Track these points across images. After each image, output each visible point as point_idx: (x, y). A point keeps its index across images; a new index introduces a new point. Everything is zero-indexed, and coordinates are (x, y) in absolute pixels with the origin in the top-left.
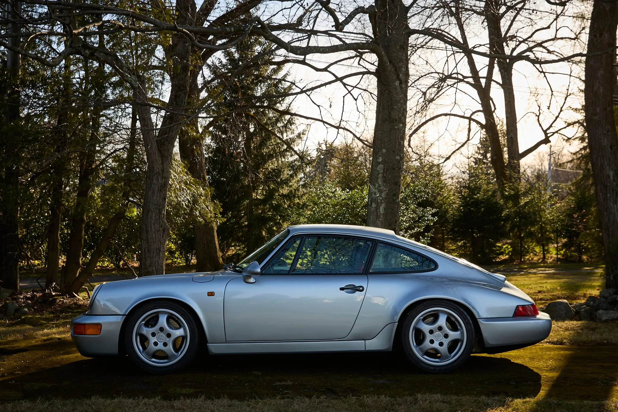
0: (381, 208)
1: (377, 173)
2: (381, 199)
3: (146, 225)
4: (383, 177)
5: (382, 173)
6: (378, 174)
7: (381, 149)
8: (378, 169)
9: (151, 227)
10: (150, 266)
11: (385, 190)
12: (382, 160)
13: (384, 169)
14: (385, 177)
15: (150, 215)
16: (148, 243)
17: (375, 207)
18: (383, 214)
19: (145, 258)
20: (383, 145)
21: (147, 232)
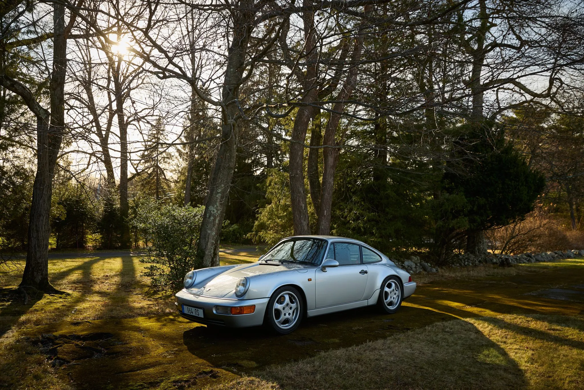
1: (216, 199)
2: (217, 214)
3: (36, 226)
4: (220, 201)
5: (219, 199)
7: (221, 185)
8: (217, 196)
9: (42, 228)
10: (40, 258)
12: (221, 191)
13: (221, 197)
15: (42, 218)
16: (38, 240)
19: (35, 252)
20: (222, 182)
21: (38, 231)
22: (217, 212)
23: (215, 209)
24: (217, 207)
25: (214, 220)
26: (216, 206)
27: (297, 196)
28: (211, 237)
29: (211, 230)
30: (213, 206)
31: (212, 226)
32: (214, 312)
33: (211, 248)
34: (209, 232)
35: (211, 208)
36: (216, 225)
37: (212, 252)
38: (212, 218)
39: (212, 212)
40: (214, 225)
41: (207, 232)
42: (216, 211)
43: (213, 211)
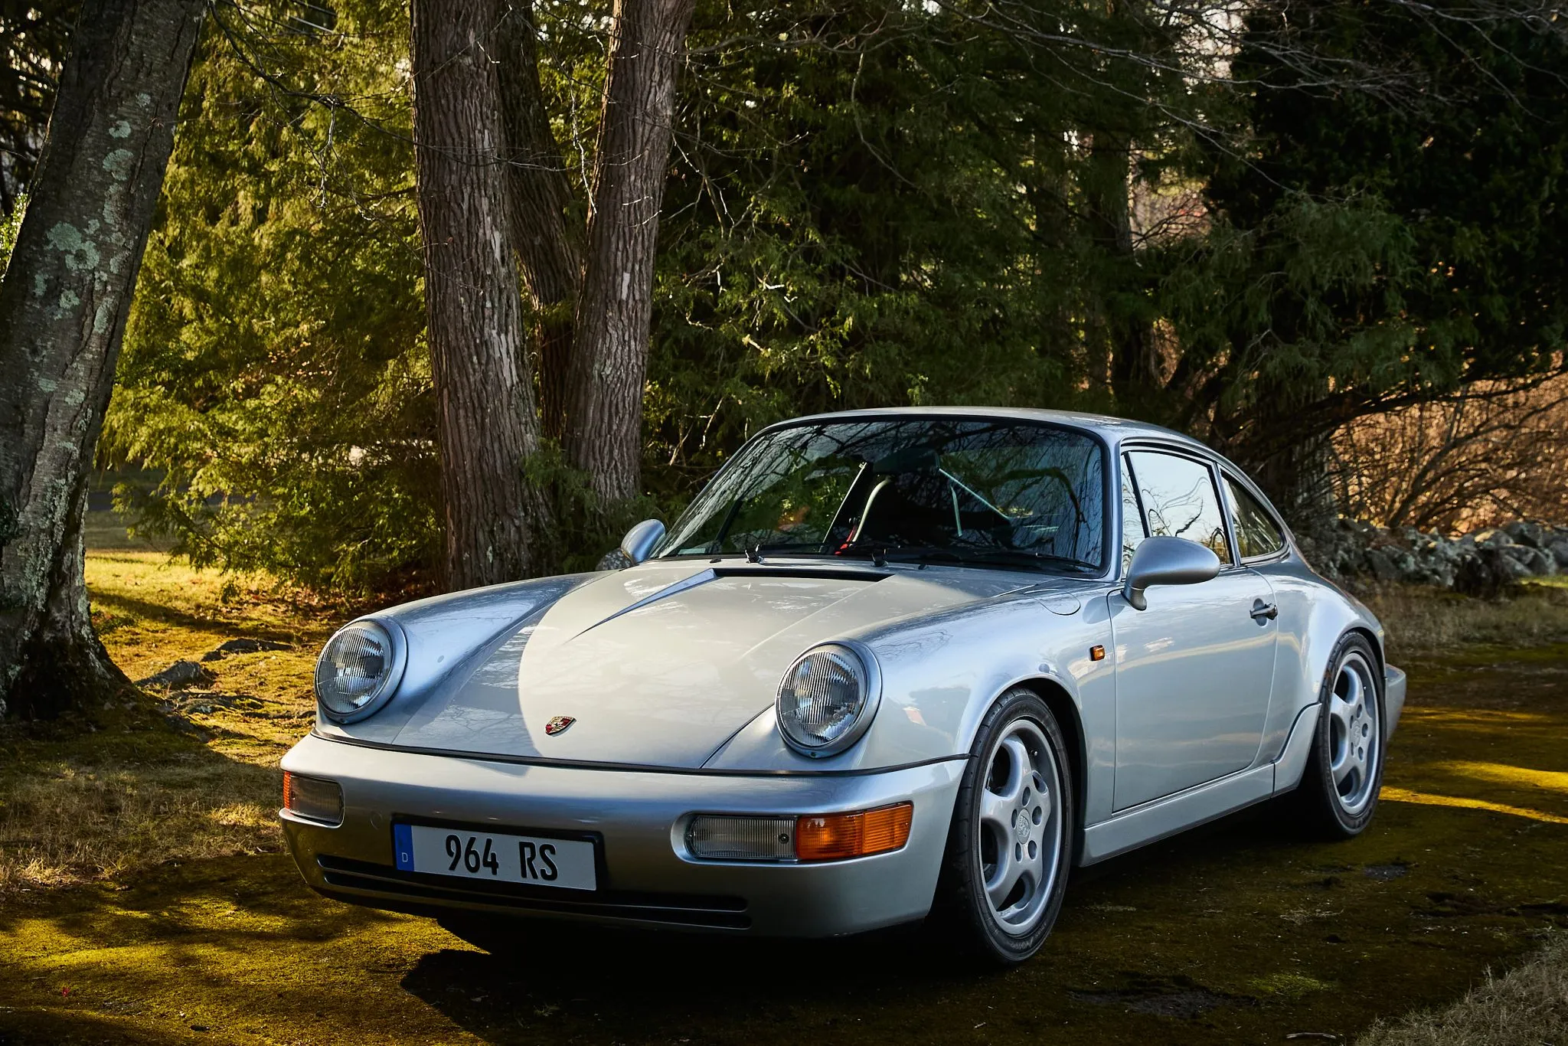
0: (99, 314)
1: (99, 179)
2: (105, 277)
4: (127, 197)
5: (120, 182)
6: (104, 186)
7: (132, 93)
8: (106, 165)
11: (124, 247)
12: (132, 134)
13: (133, 167)
14: (132, 196)
17: (74, 309)
18: (102, 336)
20: (141, 76)
22: (103, 265)
23: (89, 247)
24: (105, 229)
25: (83, 313)
26: (94, 225)
27: (462, 181)
28: (56, 419)
29: (61, 371)
30: (81, 226)
31: (67, 346)
32: (680, 851)
33: (56, 491)
34: (47, 386)
35: (65, 237)
36: (94, 344)
37: (58, 515)
38: (69, 300)
39: (70, 261)
40: (80, 346)
41: (32, 385)
42: (94, 258)
43: (80, 256)
